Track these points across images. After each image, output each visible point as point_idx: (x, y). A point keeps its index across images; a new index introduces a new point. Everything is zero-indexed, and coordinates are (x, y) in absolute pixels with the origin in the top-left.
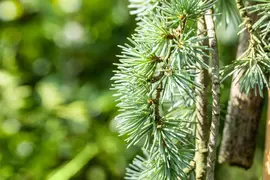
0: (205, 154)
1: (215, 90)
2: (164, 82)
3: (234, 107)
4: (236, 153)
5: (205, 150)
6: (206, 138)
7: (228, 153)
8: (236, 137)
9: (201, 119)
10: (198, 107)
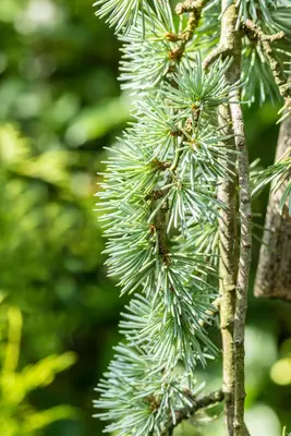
0: (233, 293)
1: (244, 210)
2: (171, 198)
3: (274, 217)
4: (279, 283)
5: (232, 288)
6: (233, 270)
7: (267, 284)
8: (278, 260)
9: (226, 242)
10: (222, 225)
